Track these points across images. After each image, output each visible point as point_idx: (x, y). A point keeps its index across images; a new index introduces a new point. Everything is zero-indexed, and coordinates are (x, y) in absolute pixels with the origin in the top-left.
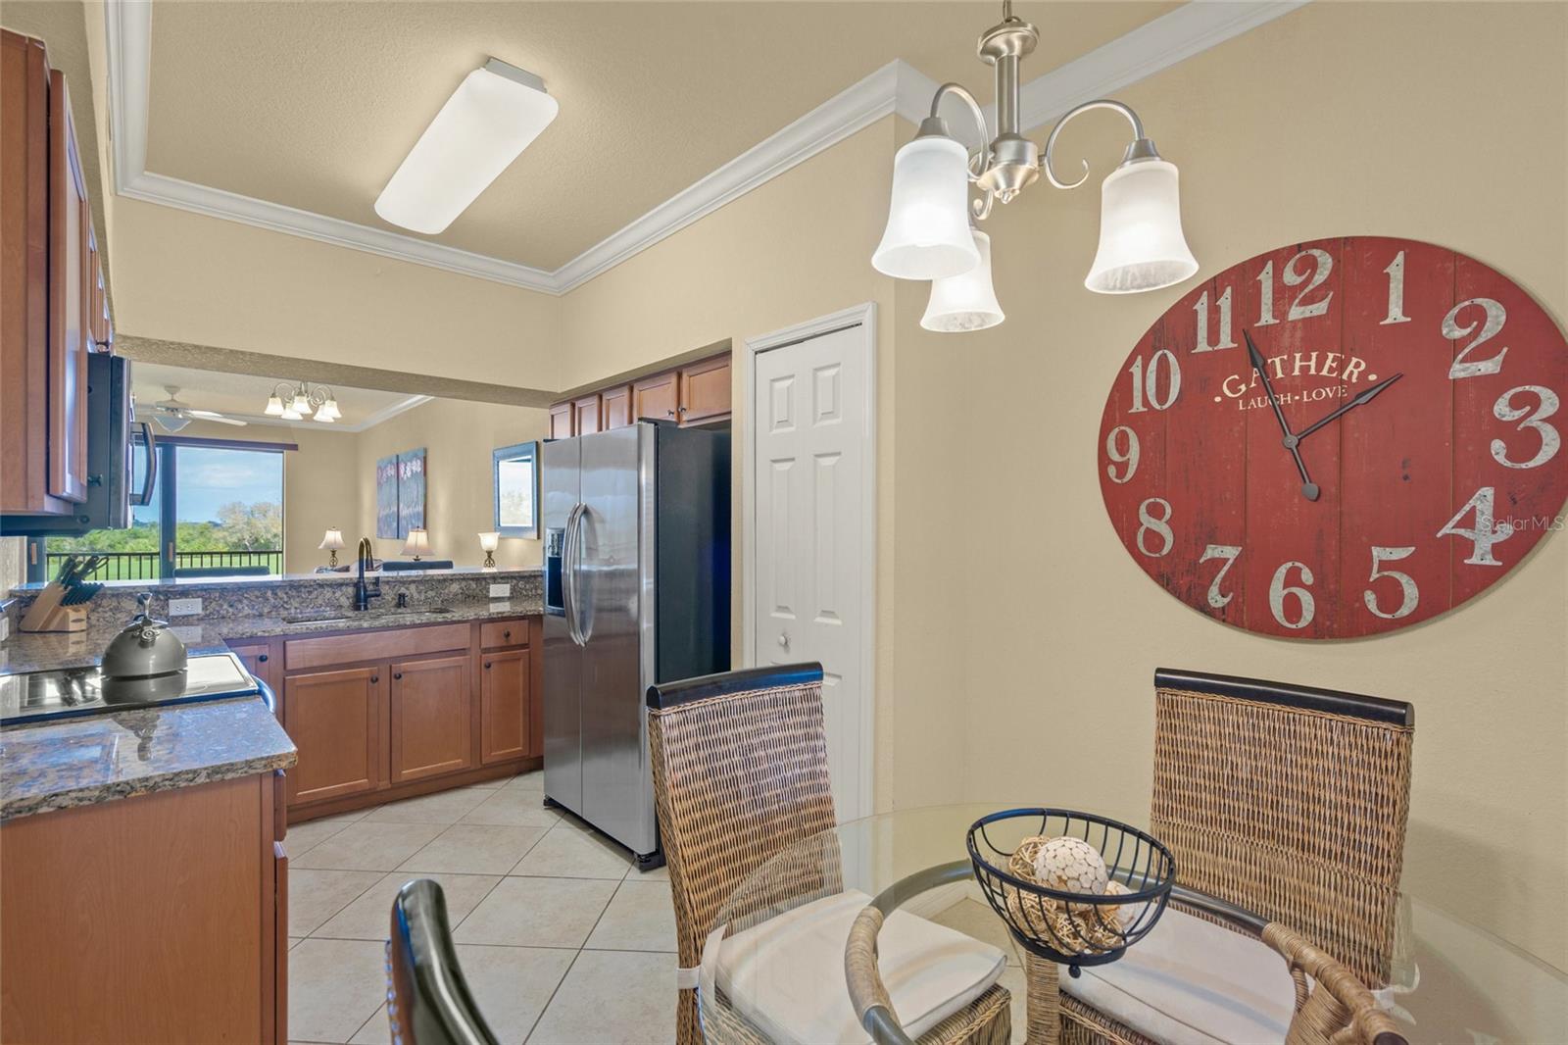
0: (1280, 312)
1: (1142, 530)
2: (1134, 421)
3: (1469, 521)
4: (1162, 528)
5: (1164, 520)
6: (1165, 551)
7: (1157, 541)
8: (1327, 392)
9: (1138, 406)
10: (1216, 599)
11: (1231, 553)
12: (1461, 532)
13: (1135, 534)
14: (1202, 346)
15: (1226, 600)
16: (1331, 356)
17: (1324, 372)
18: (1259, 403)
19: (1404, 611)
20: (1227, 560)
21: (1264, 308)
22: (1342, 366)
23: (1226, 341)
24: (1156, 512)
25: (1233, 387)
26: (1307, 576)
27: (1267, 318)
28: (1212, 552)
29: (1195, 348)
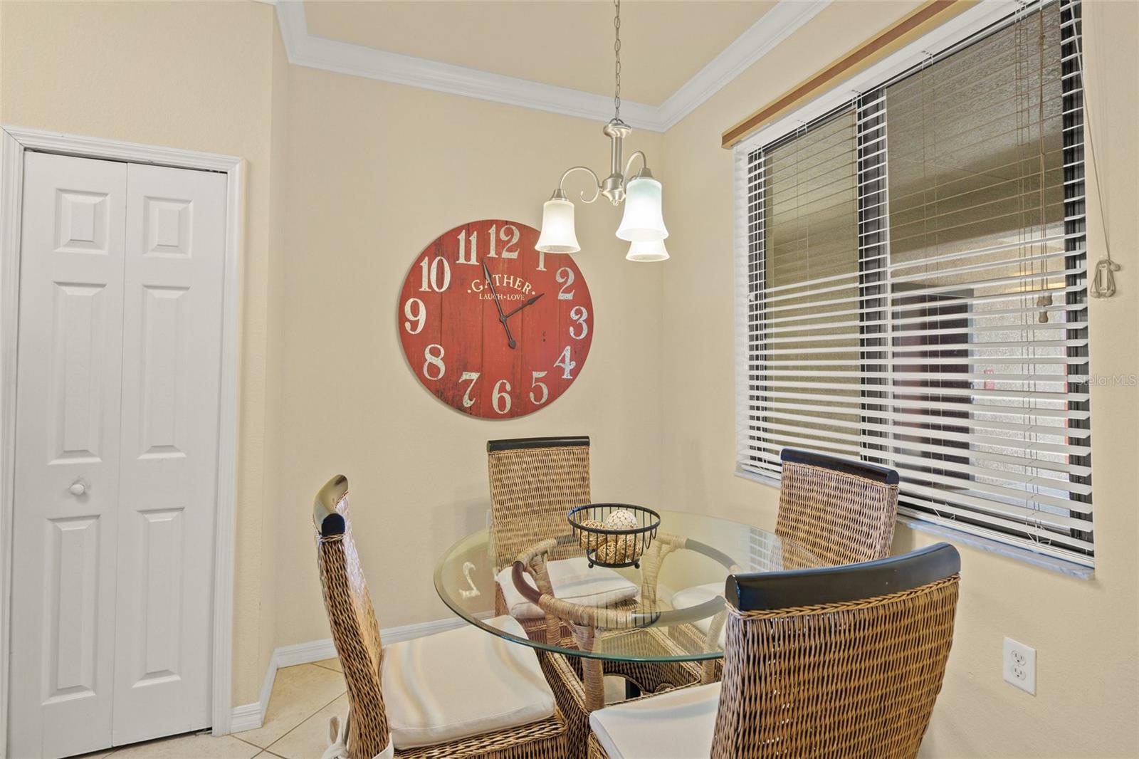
0: (498, 252)
1: (427, 364)
2: (424, 296)
3: (563, 361)
4: (439, 362)
5: (440, 357)
6: (440, 376)
7: (435, 370)
8: (517, 297)
9: (425, 287)
10: (467, 403)
11: (474, 376)
12: (561, 364)
13: (422, 367)
14: (462, 260)
15: (472, 402)
16: (518, 279)
17: (516, 287)
18: (488, 297)
19: (543, 400)
20: (473, 380)
21: (491, 248)
22: (523, 286)
23: (474, 261)
24: (435, 352)
25: (477, 286)
26: (508, 387)
27: (492, 254)
28: (466, 376)
29: (458, 260)
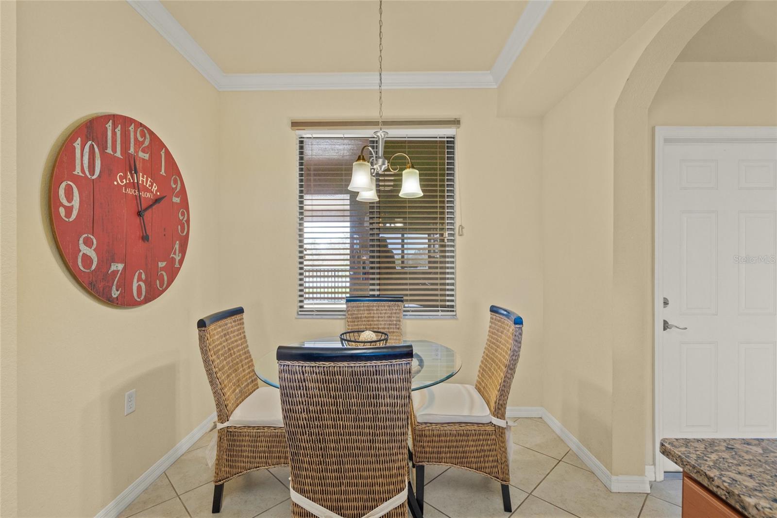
0: (136, 152)
1: (81, 254)
2: (76, 179)
3: (175, 253)
4: (91, 253)
5: (93, 248)
6: (94, 267)
7: (88, 262)
8: (148, 195)
9: (78, 171)
10: (115, 294)
11: (120, 267)
12: (174, 256)
13: (77, 258)
14: (109, 151)
15: (119, 292)
16: (149, 179)
17: (148, 186)
18: (130, 191)
19: (165, 286)
20: (119, 271)
21: (131, 145)
22: (152, 186)
23: (118, 154)
24: (88, 243)
25: (121, 178)
26: (143, 276)
27: (132, 151)
28: (114, 267)
29: (106, 150)
